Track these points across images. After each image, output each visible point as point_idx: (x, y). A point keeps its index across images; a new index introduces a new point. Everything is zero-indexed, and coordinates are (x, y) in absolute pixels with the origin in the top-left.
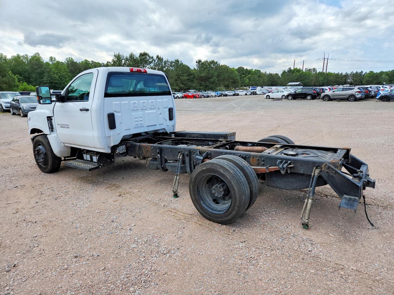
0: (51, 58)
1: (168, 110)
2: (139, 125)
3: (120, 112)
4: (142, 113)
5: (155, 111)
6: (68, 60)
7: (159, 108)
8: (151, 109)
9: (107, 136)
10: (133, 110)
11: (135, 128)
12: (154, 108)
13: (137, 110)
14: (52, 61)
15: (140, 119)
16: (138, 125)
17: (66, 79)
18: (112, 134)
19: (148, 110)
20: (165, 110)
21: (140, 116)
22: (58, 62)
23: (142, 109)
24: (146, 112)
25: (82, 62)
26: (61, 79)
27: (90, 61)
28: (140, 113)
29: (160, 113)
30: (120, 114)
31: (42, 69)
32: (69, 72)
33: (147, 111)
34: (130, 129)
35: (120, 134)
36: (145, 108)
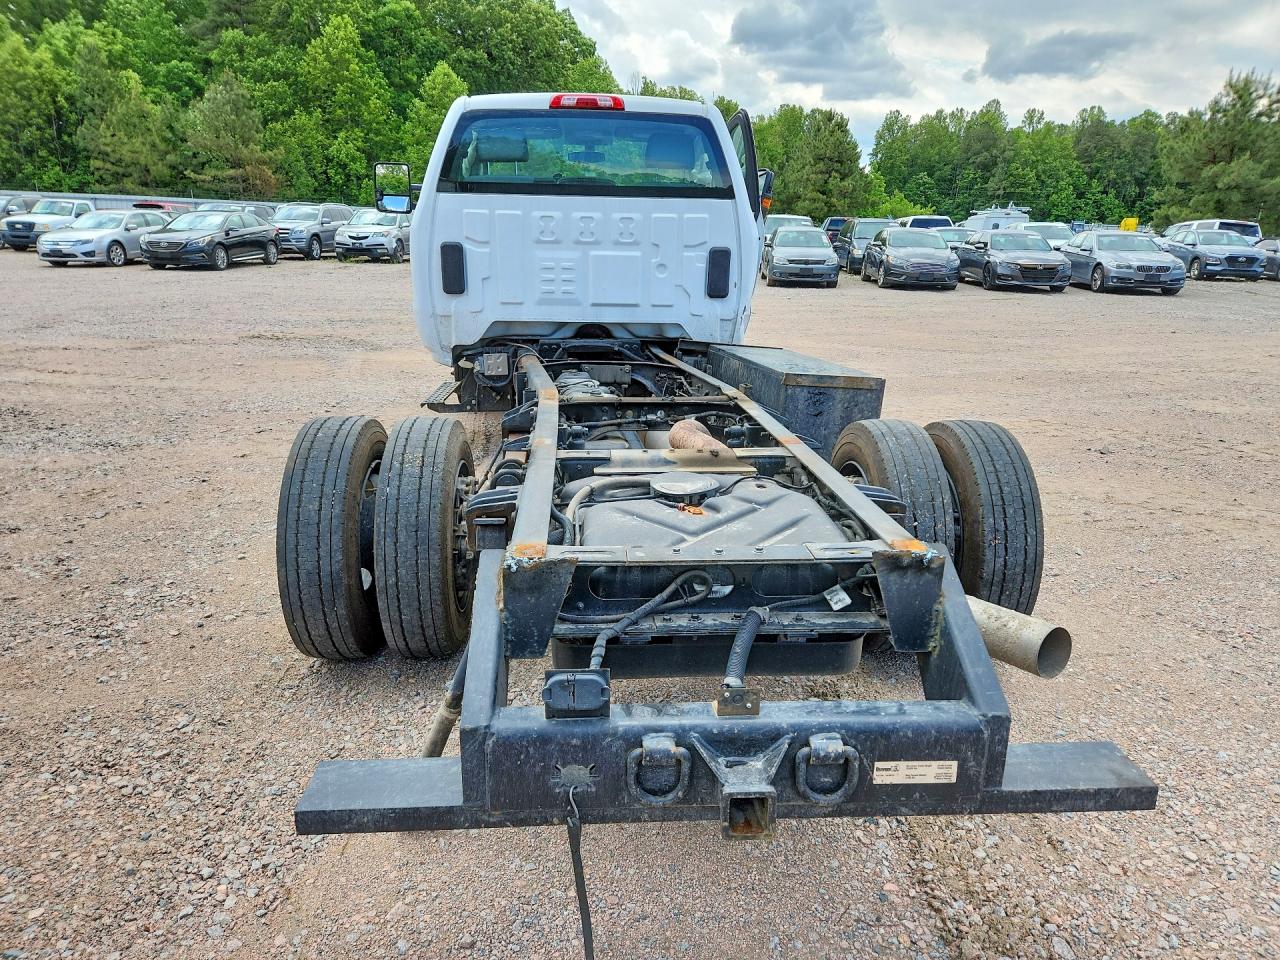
0: (1031, 115)
1: (705, 254)
2: (558, 295)
3: (487, 243)
4: (575, 254)
5: (638, 254)
6: (1086, 115)
7: (657, 245)
8: (617, 243)
9: (439, 311)
10: (539, 242)
11: (541, 302)
12: (636, 244)
13: (556, 242)
14: (1031, 122)
15: (564, 276)
16: (554, 296)
17: (1061, 183)
18: (453, 309)
19: (606, 249)
20: (686, 254)
21: (565, 265)
22: (1049, 126)
23: (578, 242)
24: (593, 253)
25: (1134, 119)
26: (1043, 182)
27: (1164, 115)
28: (568, 255)
29: (662, 265)
30: (487, 250)
31: (995, 151)
32: (1077, 159)
33: (596, 249)
34: (521, 304)
35: (480, 312)
36: (592, 240)
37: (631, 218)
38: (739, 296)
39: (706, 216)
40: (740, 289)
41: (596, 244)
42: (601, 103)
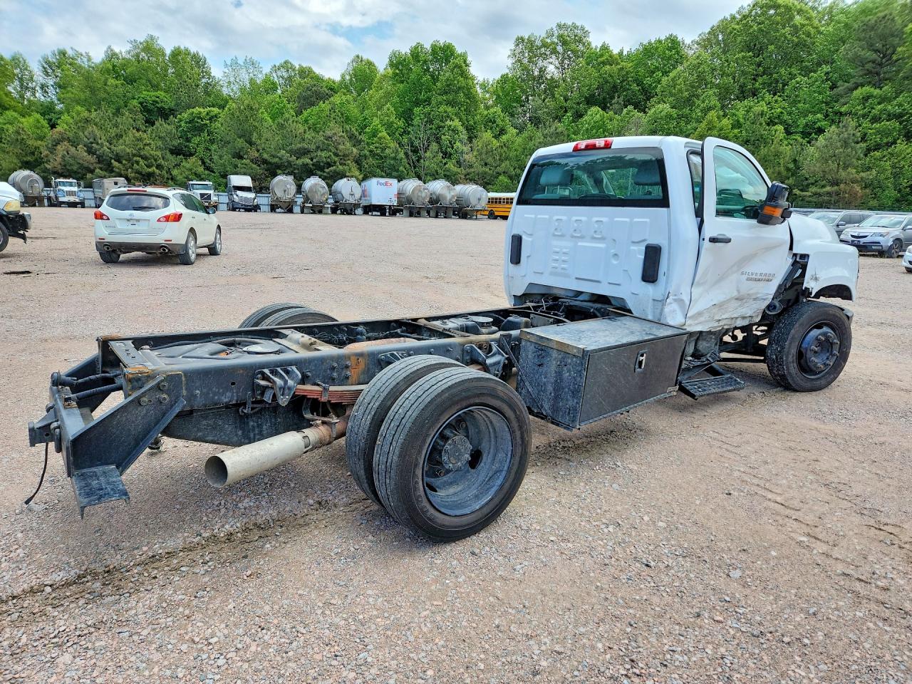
1: (643, 249)
2: (561, 270)
3: (531, 235)
4: (570, 244)
5: (602, 245)
7: (615, 240)
8: (593, 238)
10: (554, 235)
11: (552, 273)
12: (603, 239)
13: (562, 236)
15: (564, 258)
16: (557, 270)
19: (586, 242)
20: (632, 248)
21: (564, 250)
23: (573, 237)
24: (580, 244)
28: (565, 244)
29: (616, 255)
30: (531, 240)
33: (582, 242)
34: (542, 273)
35: (525, 276)
36: (579, 235)
37: (601, 221)
38: (667, 283)
39: (648, 220)
40: (668, 278)
41: (582, 237)
42: (597, 145)
